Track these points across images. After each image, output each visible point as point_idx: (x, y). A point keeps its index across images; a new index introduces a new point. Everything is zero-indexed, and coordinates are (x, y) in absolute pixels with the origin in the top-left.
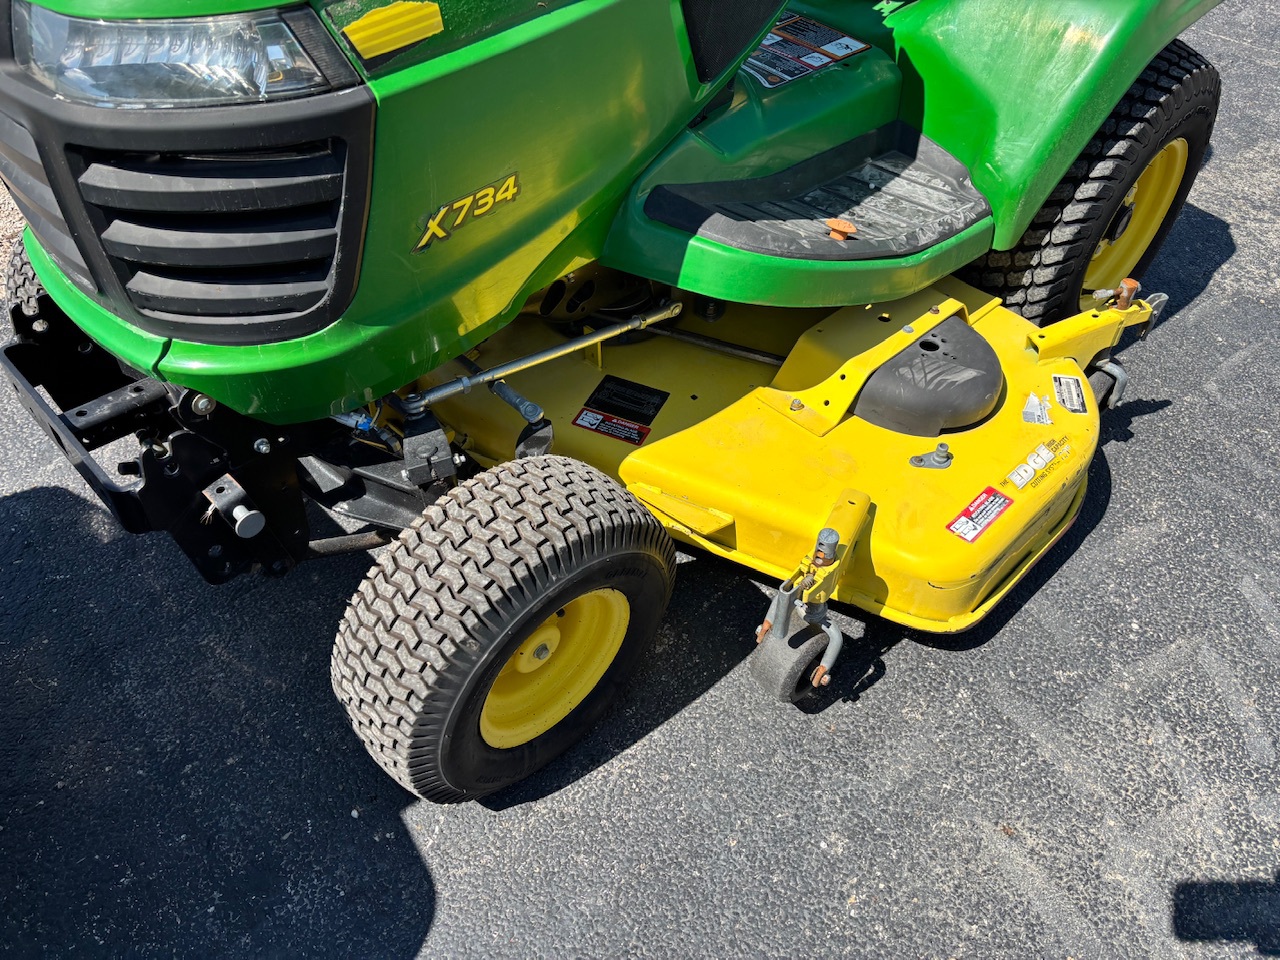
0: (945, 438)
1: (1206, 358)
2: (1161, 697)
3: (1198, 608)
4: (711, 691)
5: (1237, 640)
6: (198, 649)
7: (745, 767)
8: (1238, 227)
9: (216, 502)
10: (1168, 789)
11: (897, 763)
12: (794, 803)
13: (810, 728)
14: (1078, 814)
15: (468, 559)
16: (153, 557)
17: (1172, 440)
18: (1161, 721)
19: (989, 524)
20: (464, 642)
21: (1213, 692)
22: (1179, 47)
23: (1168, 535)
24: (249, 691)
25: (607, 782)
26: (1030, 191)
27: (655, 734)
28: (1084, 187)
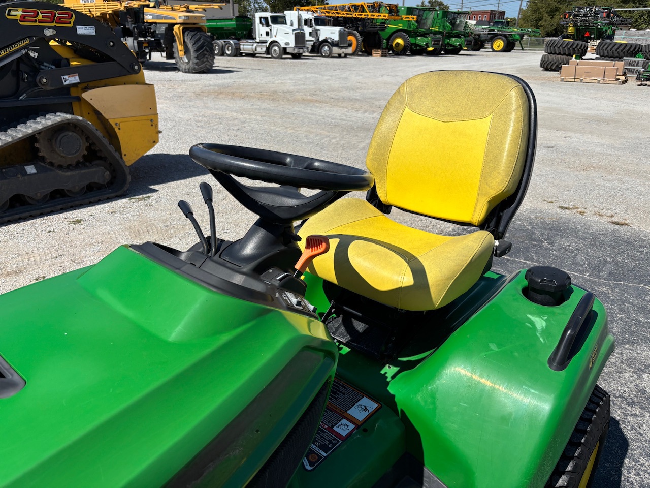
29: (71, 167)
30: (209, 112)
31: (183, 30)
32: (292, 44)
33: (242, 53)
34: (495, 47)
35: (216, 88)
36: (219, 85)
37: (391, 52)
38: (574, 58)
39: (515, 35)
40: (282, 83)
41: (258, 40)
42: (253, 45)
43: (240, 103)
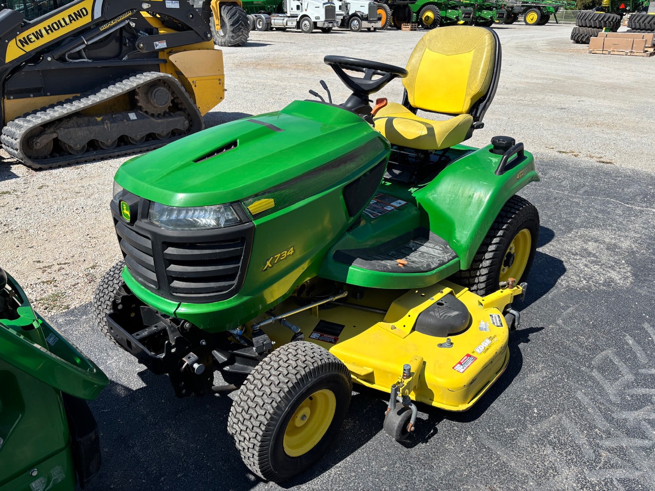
0: (449, 337)
1: (557, 311)
2: (548, 436)
3: (560, 403)
4: (369, 442)
5: (577, 415)
6: (163, 434)
7: (384, 469)
8: (567, 262)
9: (187, 362)
10: (553, 470)
11: (445, 465)
12: (405, 481)
13: (409, 454)
14: (518, 481)
15: (280, 373)
16: (142, 402)
17: (545, 342)
18: (548, 446)
19: (468, 366)
20: (280, 402)
21: (568, 434)
22: (518, 198)
23: (546, 377)
24: (185, 449)
25: (330, 477)
26: (470, 248)
27: (348, 458)
28: (490, 247)
29: (160, 117)
30: (252, 80)
31: (220, 4)
32: (323, 18)
33: (273, 28)
34: (528, 19)
35: (253, 60)
36: (255, 58)
37: (420, 26)
38: (603, 30)
39: (549, 8)
40: (314, 56)
41: (288, 15)
42: (283, 20)
43: (279, 73)
